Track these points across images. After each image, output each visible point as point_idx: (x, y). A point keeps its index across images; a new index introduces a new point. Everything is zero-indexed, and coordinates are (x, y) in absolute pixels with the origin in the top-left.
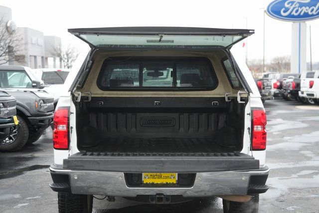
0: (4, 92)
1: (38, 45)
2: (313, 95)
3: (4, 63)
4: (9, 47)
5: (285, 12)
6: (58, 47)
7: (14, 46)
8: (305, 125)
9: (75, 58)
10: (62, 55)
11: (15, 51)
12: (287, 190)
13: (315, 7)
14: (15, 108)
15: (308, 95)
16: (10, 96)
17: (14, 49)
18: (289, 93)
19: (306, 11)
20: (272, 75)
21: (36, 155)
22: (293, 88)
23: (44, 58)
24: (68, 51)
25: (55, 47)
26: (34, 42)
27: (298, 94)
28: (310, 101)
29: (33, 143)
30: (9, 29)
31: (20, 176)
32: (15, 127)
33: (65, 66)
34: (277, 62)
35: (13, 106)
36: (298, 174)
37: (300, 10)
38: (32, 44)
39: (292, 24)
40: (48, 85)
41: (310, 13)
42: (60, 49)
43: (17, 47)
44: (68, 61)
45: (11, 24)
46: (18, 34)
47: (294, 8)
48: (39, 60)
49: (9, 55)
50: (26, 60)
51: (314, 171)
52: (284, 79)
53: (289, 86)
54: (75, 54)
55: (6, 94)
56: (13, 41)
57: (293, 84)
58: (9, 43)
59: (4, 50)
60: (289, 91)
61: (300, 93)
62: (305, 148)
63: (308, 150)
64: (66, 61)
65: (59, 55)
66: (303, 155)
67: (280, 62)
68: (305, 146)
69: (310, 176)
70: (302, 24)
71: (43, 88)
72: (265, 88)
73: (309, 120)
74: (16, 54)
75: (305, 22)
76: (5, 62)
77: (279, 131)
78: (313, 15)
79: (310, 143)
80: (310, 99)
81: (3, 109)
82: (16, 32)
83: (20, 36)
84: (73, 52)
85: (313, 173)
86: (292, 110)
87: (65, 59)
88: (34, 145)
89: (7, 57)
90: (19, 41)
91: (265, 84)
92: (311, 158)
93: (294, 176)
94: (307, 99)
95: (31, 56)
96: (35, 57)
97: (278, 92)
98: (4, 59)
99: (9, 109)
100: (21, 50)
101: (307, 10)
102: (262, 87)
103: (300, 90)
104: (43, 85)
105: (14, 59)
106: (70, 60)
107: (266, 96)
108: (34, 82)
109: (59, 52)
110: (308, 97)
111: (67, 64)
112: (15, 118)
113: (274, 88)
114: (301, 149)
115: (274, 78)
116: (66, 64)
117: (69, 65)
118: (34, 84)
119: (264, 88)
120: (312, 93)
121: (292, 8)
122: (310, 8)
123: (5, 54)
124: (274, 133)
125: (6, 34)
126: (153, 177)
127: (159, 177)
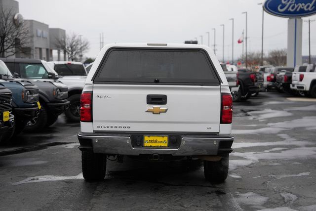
0: (28, 82)
1: (43, 37)
2: (303, 88)
3: (12, 55)
4: (16, 39)
5: (281, 8)
6: (63, 39)
7: (21, 38)
8: (290, 114)
9: (79, 51)
10: (66, 47)
11: (22, 44)
12: (257, 160)
13: (311, 3)
14: (38, 95)
15: (298, 87)
16: (34, 85)
17: (21, 42)
18: (282, 86)
19: (302, 8)
20: (268, 68)
21: (54, 135)
22: (285, 81)
23: (49, 50)
24: (72, 43)
25: (60, 40)
26: (39, 35)
27: (290, 86)
28: (300, 93)
29: (51, 126)
30: (16, 22)
31: (45, 150)
32: (38, 110)
33: (69, 58)
34: (275, 56)
35: (36, 93)
36: (270, 150)
37: (296, 6)
38: (37, 36)
39: (289, 20)
40: (61, 77)
41: (306, 9)
42: (64, 42)
43: (24, 40)
44: (72, 53)
45: (18, 17)
46: (25, 27)
47: (290, 5)
48: (44, 52)
49: (16, 47)
50: (32, 52)
51: (283, 148)
52: (278, 72)
53: (282, 79)
54: (79, 47)
55: (30, 84)
56: (21, 34)
57: (285, 78)
58: (16, 35)
59: (11, 43)
60: (281, 84)
61: (291, 85)
62: (283, 132)
63: (285, 133)
64: (70, 53)
65: (63, 48)
66: (279, 137)
67: (278, 56)
68: (283, 131)
69: (279, 151)
70: (298, 20)
71: (57, 78)
72: (258, 80)
73: (295, 109)
74: (22, 46)
75: (301, 18)
76: (13, 53)
77: (265, 119)
78: (308, 11)
79: (289, 128)
80: (301, 91)
81: (30, 96)
82: (23, 25)
83: (26, 29)
84: (77, 45)
85: (283, 150)
86: (282, 101)
87: (70, 51)
88: (51, 128)
89: (14, 49)
90: (26, 34)
91: (258, 77)
92: (285, 139)
93: (266, 151)
94: (298, 91)
95: (36, 48)
96: (40, 49)
97: (271, 84)
98: (12, 51)
99: (34, 95)
100: (28, 43)
101: (303, 6)
102: (255, 80)
103: (291, 83)
104: (58, 76)
105: (21, 51)
106: (74, 53)
107: (258, 88)
108: (50, 74)
109: (64, 44)
110: (298, 89)
111: (72, 57)
112: (38, 103)
113: (268, 80)
114: (279, 133)
115: (270, 72)
116: (70, 56)
117: (73, 57)
118: (49, 76)
119: (256, 81)
120: (302, 86)
121: (288, 4)
122: (305, 4)
123: (12, 47)
124: (260, 121)
125: (14, 27)
126: (151, 142)
127: (156, 142)
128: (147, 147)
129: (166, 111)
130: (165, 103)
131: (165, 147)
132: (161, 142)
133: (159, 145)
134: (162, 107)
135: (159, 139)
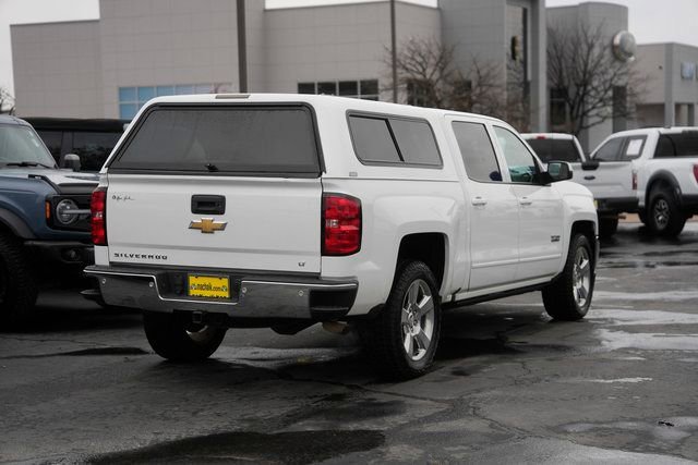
26: (687, 74)
30: (618, 51)
89: (609, 109)
96: (691, 106)
126: (201, 287)
127: (209, 288)
128: (194, 297)
129: (223, 227)
130: (221, 212)
131: (223, 299)
132: (218, 289)
133: (215, 294)
134: (218, 220)
135: (215, 282)
